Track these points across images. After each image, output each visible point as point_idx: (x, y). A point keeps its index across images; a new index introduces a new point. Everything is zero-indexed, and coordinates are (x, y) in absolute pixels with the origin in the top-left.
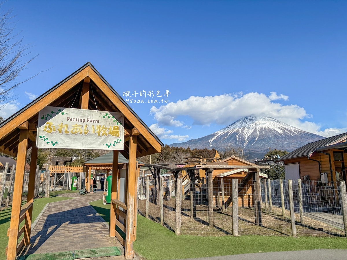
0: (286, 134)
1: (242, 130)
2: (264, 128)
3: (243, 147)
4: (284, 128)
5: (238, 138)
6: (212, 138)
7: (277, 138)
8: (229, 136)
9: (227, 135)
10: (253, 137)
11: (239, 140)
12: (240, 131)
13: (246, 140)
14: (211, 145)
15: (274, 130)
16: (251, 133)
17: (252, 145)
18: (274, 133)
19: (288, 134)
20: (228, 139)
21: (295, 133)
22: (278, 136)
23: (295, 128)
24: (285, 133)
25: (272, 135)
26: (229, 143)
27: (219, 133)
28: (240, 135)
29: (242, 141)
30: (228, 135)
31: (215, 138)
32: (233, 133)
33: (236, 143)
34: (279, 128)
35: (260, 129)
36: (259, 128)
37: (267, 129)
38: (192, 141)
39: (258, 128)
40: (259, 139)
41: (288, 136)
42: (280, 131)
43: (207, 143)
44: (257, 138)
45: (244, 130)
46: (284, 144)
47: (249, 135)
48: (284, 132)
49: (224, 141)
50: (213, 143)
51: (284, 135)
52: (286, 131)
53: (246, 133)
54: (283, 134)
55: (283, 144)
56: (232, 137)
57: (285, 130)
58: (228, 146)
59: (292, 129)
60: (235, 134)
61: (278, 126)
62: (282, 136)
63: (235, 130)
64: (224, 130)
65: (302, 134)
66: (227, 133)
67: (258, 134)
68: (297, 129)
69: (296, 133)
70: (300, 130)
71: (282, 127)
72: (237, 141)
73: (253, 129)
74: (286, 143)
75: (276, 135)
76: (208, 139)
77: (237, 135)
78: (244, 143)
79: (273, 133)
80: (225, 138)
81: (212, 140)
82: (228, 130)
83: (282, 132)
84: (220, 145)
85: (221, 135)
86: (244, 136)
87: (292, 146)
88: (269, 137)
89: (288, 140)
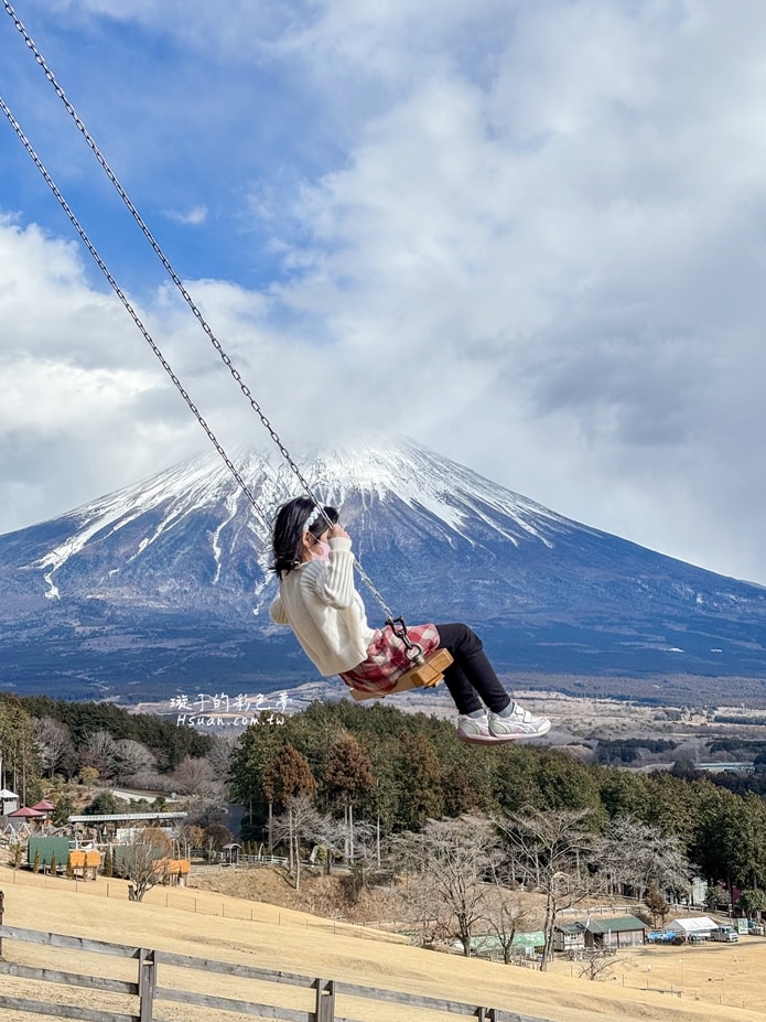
0: (482, 534)
1: (244, 504)
2: (368, 497)
3: (248, 601)
4: (470, 498)
5: (218, 551)
6: (62, 542)
7: (433, 553)
8: (162, 536)
9: (154, 530)
11: (225, 558)
12: (233, 509)
13: (264, 561)
14: (54, 591)
15: (421, 508)
18: (420, 529)
19: (491, 536)
20: (156, 558)
21: (527, 528)
22: (439, 544)
24: (478, 527)
25: (407, 539)
26: (165, 578)
27: (102, 512)
28: (228, 531)
29: (242, 569)
30: (160, 529)
31: (76, 545)
32: (192, 515)
33: (206, 578)
34: (448, 499)
35: (343, 498)
36: (337, 493)
37: (381, 499)
39: (331, 496)
41: (492, 545)
42: (452, 517)
43: (27, 573)
46: (475, 588)
48: (472, 519)
49: (136, 563)
50: (67, 577)
51: (473, 538)
52: (484, 517)
54: (465, 532)
55: (467, 589)
56: (183, 539)
57: (475, 510)
58: (157, 593)
59: (510, 509)
60: (202, 522)
61: (442, 487)
62: (462, 543)
63: (204, 501)
64: (135, 498)
65: (559, 535)
66: (154, 517)
68: (537, 505)
69: (533, 531)
70: (550, 512)
71: (460, 492)
72: (212, 565)
74: (485, 586)
75: (432, 538)
76: (34, 553)
77: (214, 530)
78: (252, 580)
79: (414, 523)
80: (144, 544)
81: (59, 555)
82: (159, 500)
83: (459, 522)
84: (109, 591)
85: (116, 528)
86: (254, 537)
87: (515, 604)
88: (395, 549)
89: (493, 569)
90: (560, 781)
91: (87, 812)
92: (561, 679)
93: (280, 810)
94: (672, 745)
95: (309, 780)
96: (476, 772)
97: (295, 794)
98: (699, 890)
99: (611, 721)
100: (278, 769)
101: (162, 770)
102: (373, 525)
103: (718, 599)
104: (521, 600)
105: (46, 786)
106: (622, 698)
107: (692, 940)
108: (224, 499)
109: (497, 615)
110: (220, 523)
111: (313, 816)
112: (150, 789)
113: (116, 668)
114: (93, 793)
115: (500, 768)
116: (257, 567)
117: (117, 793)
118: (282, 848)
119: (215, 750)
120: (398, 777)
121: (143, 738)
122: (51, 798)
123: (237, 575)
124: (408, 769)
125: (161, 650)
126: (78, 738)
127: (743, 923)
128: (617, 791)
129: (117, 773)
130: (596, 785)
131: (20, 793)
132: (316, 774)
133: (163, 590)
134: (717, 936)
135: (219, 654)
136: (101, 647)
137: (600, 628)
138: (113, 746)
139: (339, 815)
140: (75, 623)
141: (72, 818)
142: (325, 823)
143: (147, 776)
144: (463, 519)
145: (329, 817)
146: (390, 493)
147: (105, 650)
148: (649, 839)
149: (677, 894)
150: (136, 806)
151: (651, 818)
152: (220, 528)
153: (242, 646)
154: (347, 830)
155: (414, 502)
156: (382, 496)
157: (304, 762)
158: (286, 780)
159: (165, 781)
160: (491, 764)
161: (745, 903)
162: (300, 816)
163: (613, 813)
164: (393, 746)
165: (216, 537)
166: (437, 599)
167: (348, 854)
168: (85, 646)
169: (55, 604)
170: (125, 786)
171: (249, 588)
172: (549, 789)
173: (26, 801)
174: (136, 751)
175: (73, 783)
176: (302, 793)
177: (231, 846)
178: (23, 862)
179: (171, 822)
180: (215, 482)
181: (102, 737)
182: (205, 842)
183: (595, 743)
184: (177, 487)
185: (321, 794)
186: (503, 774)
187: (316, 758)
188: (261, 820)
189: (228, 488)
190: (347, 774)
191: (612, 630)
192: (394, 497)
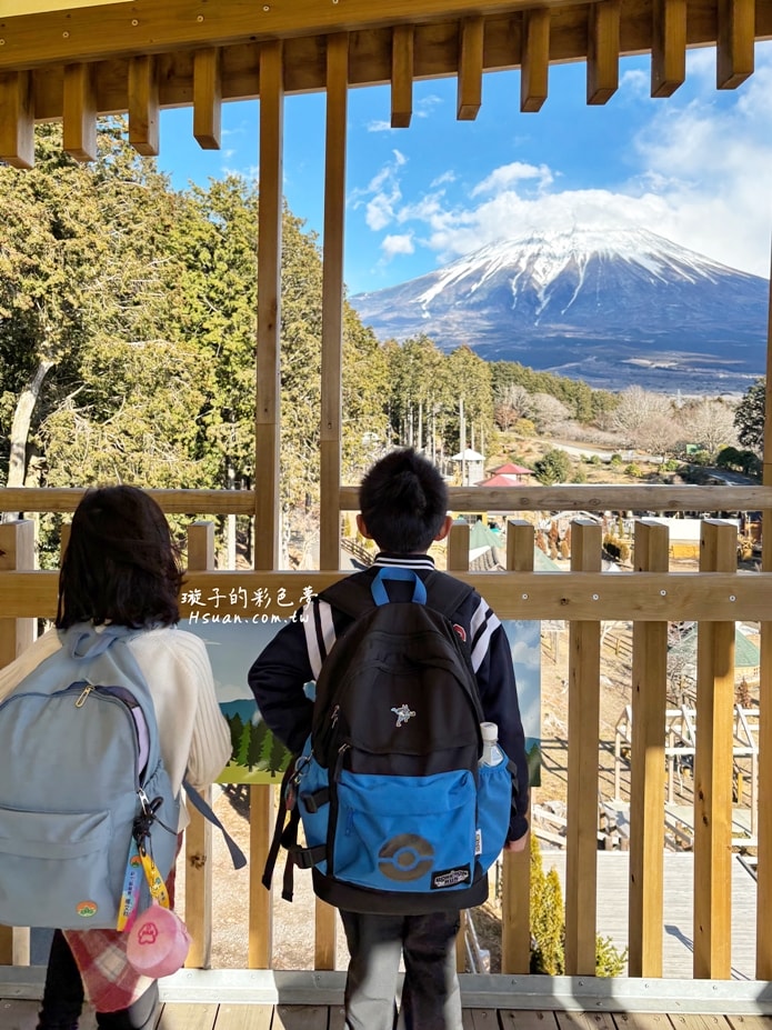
0: (673, 277)
1: (530, 264)
2: (603, 259)
3: (532, 318)
4: (666, 256)
5: (515, 290)
6: (431, 287)
7: (642, 289)
8: (485, 282)
9: (480, 279)
10: (564, 284)
11: (519, 295)
12: (523, 265)
13: (541, 295)
14: (426, 314)
15: (635, 263)
16: (558, 272)
17: (563, 312)
18: (634, 274)
19: (679, 278)
21: (701, 273)
22: (646, 284)
23: (701, 256)
24: (670, 273)
25: (626, 280)
26: (486, 306)
28: (521, 278)
29: (528, 300)
30: (483, 278)
31: (438, 288)
32: (501, 271)
33: (508, 305)
34: (651, 256)
35: (588, 258)
36: (585, 256)
37: (611, 258)
38: (362, 298)
39: (581, 257)
40: (586, 292)
41: (679, 284)
42: (654, 268)
43: (413, 304)
44: (577, 290)
45: (537, 262)
46: (668, 309)
47: (551, 277)
48: (667, 269)
49: (470, 297)
50: (433, 306)
51: (666, 280)
52: (674, 267)
53: (541, 273)
54: (662, 276)
55: (663, 310)
56: (496, 284)
57: (667, 262)
58: (482, 315)
59: (689, 260)
60: (506, 274)
61: (649, 250)
62: (661, 284)
63: (508, 262)
64: (471, 261)
65: (722, 277)
66: (480, 272)
67: (582, 275)
68: (708, 259)
69: (705, 275)
71: (660, 252)
72: (512, 298)
73: (567, 260)
76: (417, 293)
77: (513, 279)
78: (535, 306)
80: (474, 288)
81: (429, 295)
82: (482, 263)
83: (659, 270)
84: (456, 314)
85: (459, 279)
86: (535, 282)
87: (692, 317)
88: (619, 287)
89: (679, 298)
104: (697, 315)
108: (519, 261)
109: (680, 325)
110: (516, 274)
116: (537, 300)
123: (526, 304)
125: (484, 345)
133: (485, 313)
140: (439, 331)
144: (662, 269)
146: (617, 255)
152: (517, 277)
153: (531, 343)
155: (631, 260)
156: (611, 256)
165: (514, 282)
166: (644, 316)
169: (427, 321)
171: (533, 311)
184: (492, 256)
189: (521, 255)
191: (755, 333)
192: (619, 256)
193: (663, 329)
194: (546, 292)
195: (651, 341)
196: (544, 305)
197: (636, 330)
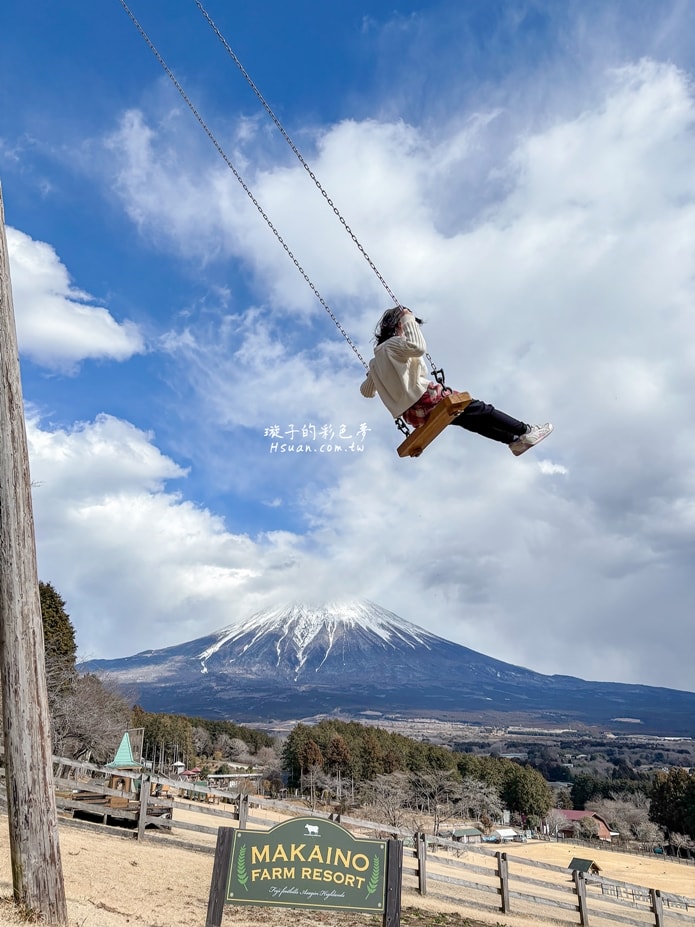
0: (398, 643)
1: (291, 629)
2: (347, 625)
3: (292, 675)
4: (393, 626)
5: (279, 651)
6: (210, 647)
7: (377, 652)
8: (254, 644)
9: (251, 641)
10: (318, 646)
11: (282, 654)
12: (285, 630)
13: (299, 655)
14: (205, 670)
15: (371, 631)
16: (313, 636)
17: (317, 669)
18: (371, 641)
19: (402, 644)
20: (252, 653)
21: (419, 640)
22: (379, 647)
23: (417, 627)
24: (396, 640)
25: (364, 644)
26: (255, 663)
27: (227, 633)
28: (284, 642)
29: (289, 660)
30: (253, 641)
31: (216, 648)
32: (268, 634)
33: (273, 664)
34: (382, 626)
35: (336, 626)
36: (333, 624)
38: (149, 655)
39: (330, 625)
40: (334, 654)
41: (403, 648)
42: (385, 635)
43: (194, 661)
44: (328, 653)
45: (297, 628)
46: (396, 669)
47: (307, 641)
48: (394, 636)
49: (242, 657)
50: (211, 663)
51: (394, 645)
52: (399, 635)
53: (300, 637)
54: (391, 642)
55: (392, 670)
56: (263, 645)
57: (395, 631)
58: (251, 671)
59: (411, 632)
60: (273, 637)
61: (380, 621)
62: (390, 647)
63: (273, 628)
64: (243, 626)
65: (434, 644)
66: (251, 635)
67: (331, 639)
68: (423, 630)
69: (422, 642)
71: (389, 623)
72: (276, 658)
73: (319, 628)
76: (197, 651)
77: (278, 641)
78: (294, 664)
79: (367, 638)
80: (245, 648)
81: (208, 652)
82: (254, 627)
83: (388, 637)
84: (229, 669)
85: (235, 640)
86: (295, 644)
87: (414, 676)
88: (359, 650)
89: (404, 660)
90: (438, 759)
91: (216, 773)
92: (437, 713)
93: (306, 772)
94: (489, 745)
95: (320, 757)
96: (399, 754)
97: (313, 764)
98: (506, 816)
99: (460, 733)
100: (305, 751)
101: (252, 754)
102: (349, 639)
103: (507, 675)
104: (418, 675)
105: (198, 761)
106: (465, 722)
107: (505, 841)
108: (283, 626)
109: (405, 682)
110: (280, 638)
111: (322, 774)
112: (245, 763)
113: (232, 706)
114: (219, 764)
115: (410, 752)
116: (297, 659)
117: (231, 764)
118: (307, 791)
119: (276, 745)
120: (362, 757)
121: (243, 738)
122: (200, 766)
123: (288, 662)
124: (366, 752)
125: (252, 698)
126: (214, 737)
127: (529, 832)
128: (465, 764)
129: (231, 755)
130: (456, 761)
131: (185, 763)
132: (324, 754)
133: (254, 669)
134: (516, 839)
135: (277, 700)
136: (225, 696)
137: (453, 688)
138: (229, 741)
139: (334, 775)
140: (214, 685)
141: (209, 776)
142: (327, 778)
143: (244, 756)
144: (391, 636)
145: (329, 775)
146: (356, 624)
147: (227, 697)
148: (481, 788)
149: (496, 817)
150: (238, 771)
151: (482, 778)
152: (280, 640)
153: (289, 696)
154: (338, 782)
155: (368, 628)
156: (353, 626)
157: (318, 747)
158: (309, 757)
159: (253, 759)
160: (406, 751)
161: (529, 822)
162: (315, 776)
163: (464, 776)
164: (359, 741)
165: (278, 644)
166: (379, 674)
167: (338, 794)
168: (218, 696)
169: (206, 675)
170: (234, 761)
171: (293, 668)
172: (434, 763)
173: (188, 767)
174: (240, 744)
175: (210, 759)
176: (317, 763)
177: (283, 790)
178: (185, 795)
179: (256, 778)
180: (278, 619)
181: (224, 737)
182: (271, 788)
183: (453, 744)
184: (261, 621)
185: (326, 764)
186: (412, 756)
187: (324, 747)
188: (297, 778)
189: (284, 621)
190: (338, 754)
191: (459, 689)
192: (359, 625)
193: (393, 685)
194: (304, 653)
195: (383, 696)
196: (302, 664)
197: (373, 687)
